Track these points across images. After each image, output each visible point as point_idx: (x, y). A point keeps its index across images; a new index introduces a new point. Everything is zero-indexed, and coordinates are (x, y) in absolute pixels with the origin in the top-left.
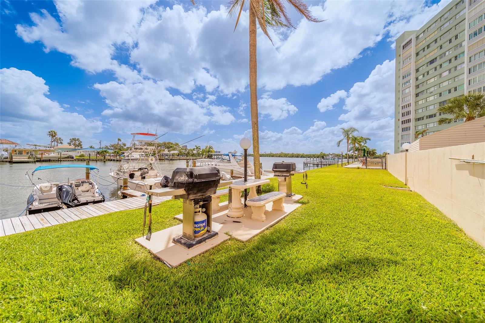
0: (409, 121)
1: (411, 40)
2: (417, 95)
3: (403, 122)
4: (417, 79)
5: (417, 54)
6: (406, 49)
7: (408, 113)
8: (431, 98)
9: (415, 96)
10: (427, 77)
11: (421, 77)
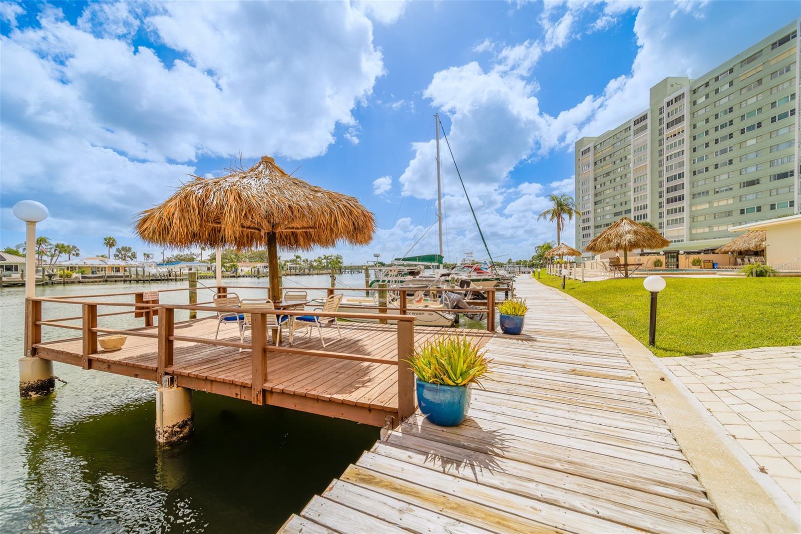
0: (589, 228)
1: (590, 148)
2: (596, 203)
3: (584, 229)
4: (595, 188)
5: (595, 164)
6: (586, 156)
7: (588, 220)
8: (608, 208)
9: (594, 204)
10: (604, 188)
11: (598, 186)
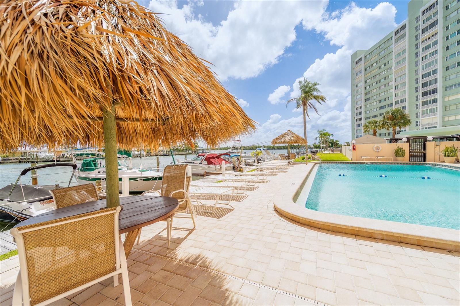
0: (361, 119)
1: (361, 58)
2: (366, 100)
3: (357, 120)
4: (366, 88)
5: (366, 70)
6: (358, 64)
7: (360, 113)
8: (375, 103)
9: (364, 101)
10: (372, 88)
11: (368, 87)
